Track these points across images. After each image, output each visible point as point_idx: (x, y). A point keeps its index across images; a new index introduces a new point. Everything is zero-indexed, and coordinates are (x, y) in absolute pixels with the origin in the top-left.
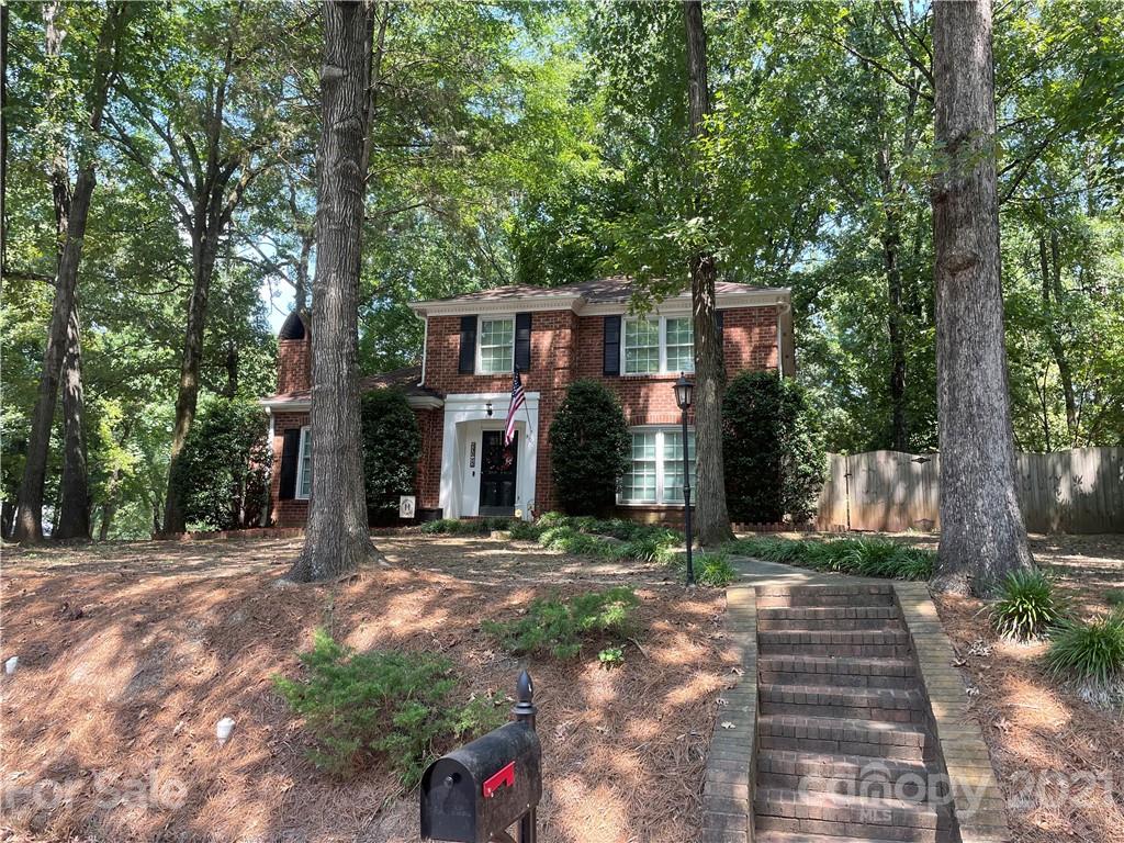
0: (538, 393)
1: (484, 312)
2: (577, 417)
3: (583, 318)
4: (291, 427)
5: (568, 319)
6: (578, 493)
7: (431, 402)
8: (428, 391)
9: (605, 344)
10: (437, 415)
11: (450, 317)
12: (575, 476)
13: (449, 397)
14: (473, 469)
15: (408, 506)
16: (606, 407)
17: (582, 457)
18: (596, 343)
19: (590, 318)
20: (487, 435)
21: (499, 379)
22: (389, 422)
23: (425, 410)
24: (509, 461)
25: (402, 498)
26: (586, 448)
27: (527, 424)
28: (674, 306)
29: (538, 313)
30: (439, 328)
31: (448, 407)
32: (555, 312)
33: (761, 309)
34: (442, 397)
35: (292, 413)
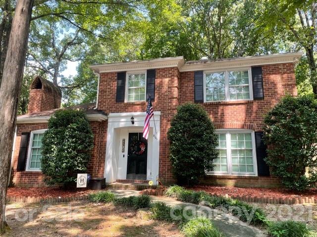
0: (160, 112)
1: (130, 70)
2: (186, 124)
3: (183, 73)
4: (25, 131)
5: (176, 72)
6: (189, 171)
7: (100, 117)
8: (99, 111)
9: (195, 86)
10: (104, 125)
11: (112, 73)
12: (186, 160)
13: (111, 115)
14: (123, 154)
15: (82, 180)
16: (203, 118)
17: (191, 149)
18: (189, 86)
19: (186, 72)
20: (131, 135)
21: (138, 105)
22: (73, 128)
23: (97, 121)
24: (143, 149)
25: (79, 175)
26: (194, 143)
27: (154, 128)
28: (233, 65)
29: (159, 69)
30: (105, 79)
31: (110, 120)
32: (168, 68)
33: (284, 64)
34: (106, 115)
35: (27, 124)
